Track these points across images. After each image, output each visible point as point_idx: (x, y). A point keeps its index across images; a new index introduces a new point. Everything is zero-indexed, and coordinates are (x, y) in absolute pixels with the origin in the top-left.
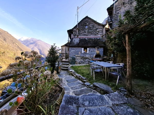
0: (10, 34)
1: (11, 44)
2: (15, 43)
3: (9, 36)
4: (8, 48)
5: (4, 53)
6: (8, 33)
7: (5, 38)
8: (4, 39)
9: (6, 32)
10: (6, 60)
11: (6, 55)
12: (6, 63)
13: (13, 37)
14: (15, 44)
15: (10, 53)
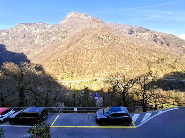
0: (175, 36)
1: (175, 48)
2: (181, 45)
3: (174, 39)
4: (169, 53)
5: (163, 59)
6: (173, 36)
7: (168, 42)
8: (168, 44)
9: (171, 35)
10: (163, 67)
11: (164, 62)
12: (163, 70)
13: (179, 38)
14: (180, 47)
15: (170, 59)
